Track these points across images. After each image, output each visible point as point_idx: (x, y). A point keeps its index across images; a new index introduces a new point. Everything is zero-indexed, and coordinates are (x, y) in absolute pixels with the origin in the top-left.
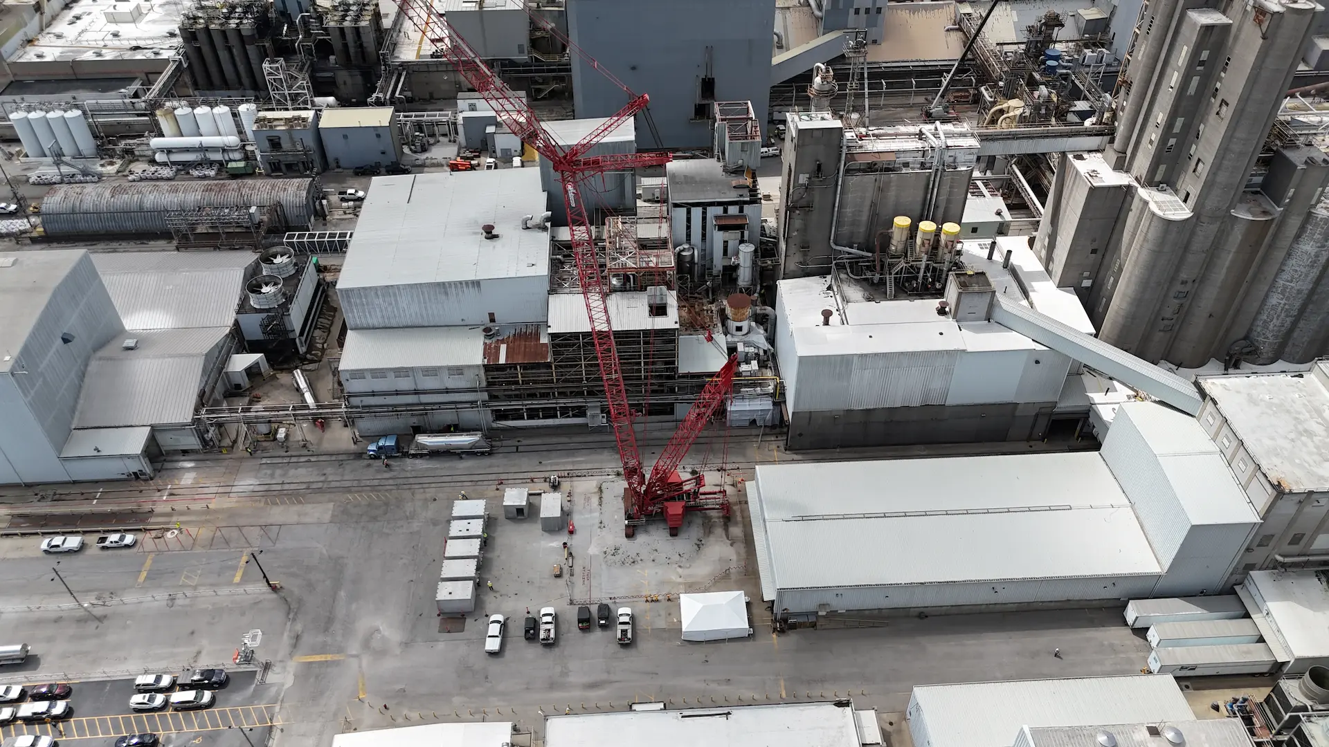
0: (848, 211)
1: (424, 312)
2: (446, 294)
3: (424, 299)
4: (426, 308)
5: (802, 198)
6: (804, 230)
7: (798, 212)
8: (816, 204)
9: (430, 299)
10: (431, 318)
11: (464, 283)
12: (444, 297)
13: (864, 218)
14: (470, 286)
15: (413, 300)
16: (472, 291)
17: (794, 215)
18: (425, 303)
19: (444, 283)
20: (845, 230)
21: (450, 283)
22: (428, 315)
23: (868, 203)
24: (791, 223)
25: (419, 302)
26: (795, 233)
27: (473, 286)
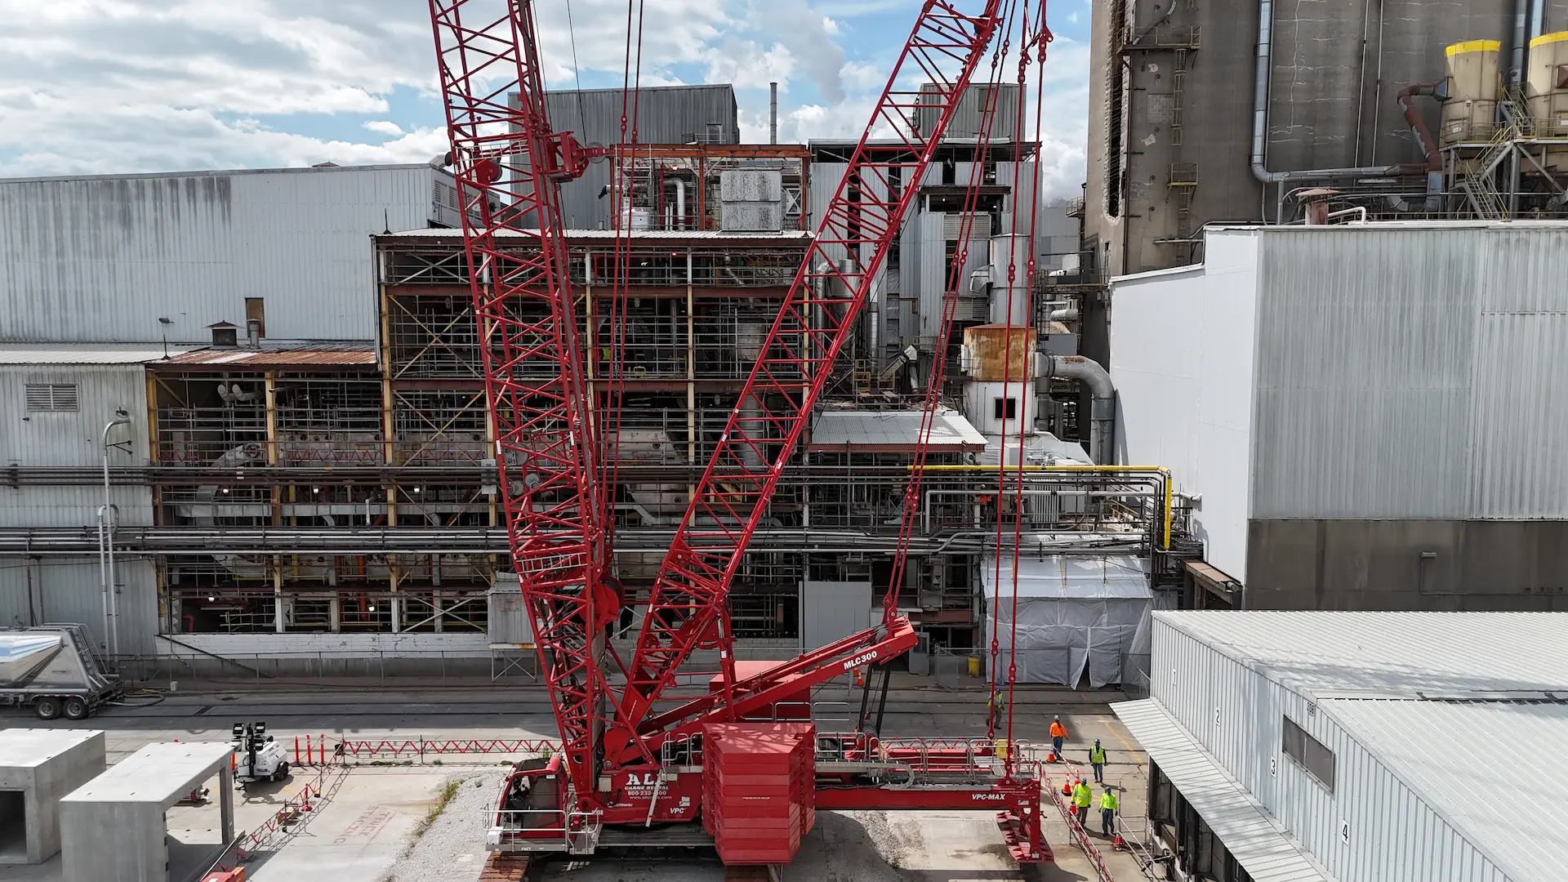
0: (1297, 68)
1: (53, 286)
2: (126, 220)
3: (59, 241)
4: (61, 269)
5: (1164, 20)
6: (1174, 130)
7: (1154, 68)
8: (1203, 44)
9: (75, 238)
10: (72, 314)
11: (182, 181)
12: (118, 232)
13: (1343, 96)
14: (201, 193)
15: (26, 239)
16: (200, 214)
17: (1144, 80)
18: (60, 253)
19: (123, 181)
20: (1293, 133)
21: (139, 179)
22: (63, 297)
23: (1349, 47)
24: (1138, 105)
25: (44, 252)
26: (1150, 140)
27: (210, 197)
